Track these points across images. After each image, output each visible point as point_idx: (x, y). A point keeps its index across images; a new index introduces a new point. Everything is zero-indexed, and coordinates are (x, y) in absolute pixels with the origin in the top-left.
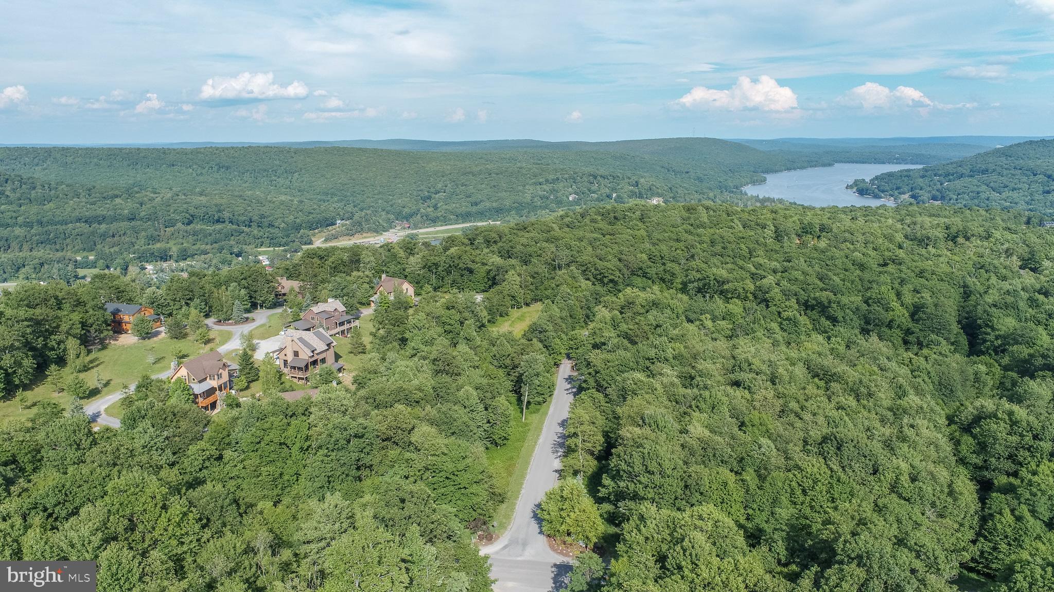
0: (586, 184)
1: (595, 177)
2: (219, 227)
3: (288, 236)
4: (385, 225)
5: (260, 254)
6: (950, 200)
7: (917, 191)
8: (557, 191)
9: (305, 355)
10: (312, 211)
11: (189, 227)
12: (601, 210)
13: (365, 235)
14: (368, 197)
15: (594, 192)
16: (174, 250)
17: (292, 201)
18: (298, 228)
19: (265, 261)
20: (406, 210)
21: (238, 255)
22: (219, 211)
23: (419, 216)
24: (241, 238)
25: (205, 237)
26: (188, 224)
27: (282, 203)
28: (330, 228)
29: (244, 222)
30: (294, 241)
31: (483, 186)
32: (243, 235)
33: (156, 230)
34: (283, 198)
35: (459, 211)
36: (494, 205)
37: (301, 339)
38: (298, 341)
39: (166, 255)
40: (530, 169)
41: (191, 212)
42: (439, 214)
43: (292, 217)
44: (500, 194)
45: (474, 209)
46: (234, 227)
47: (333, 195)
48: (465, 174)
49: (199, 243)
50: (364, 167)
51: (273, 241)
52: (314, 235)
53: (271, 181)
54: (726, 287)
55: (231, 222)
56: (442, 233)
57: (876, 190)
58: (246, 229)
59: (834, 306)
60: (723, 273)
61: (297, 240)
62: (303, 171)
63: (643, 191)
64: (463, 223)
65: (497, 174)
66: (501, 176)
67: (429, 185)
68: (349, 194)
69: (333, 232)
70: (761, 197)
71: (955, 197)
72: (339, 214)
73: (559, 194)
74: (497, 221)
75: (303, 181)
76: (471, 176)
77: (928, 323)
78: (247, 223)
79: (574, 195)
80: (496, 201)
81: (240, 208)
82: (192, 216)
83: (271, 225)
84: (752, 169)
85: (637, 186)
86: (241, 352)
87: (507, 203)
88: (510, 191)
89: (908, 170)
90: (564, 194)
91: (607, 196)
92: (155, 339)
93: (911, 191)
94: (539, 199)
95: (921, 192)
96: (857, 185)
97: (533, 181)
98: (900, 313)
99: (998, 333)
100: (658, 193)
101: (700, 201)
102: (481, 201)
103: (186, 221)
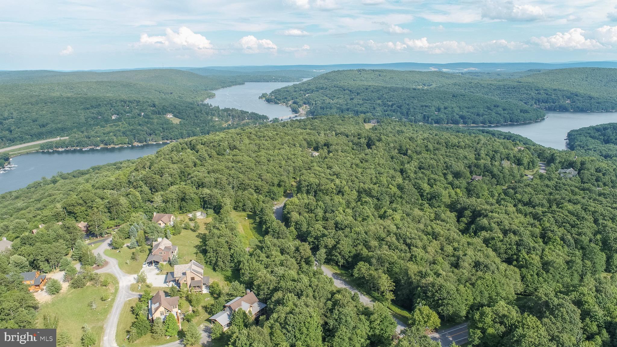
0: (121, 107)
1: (125, 102)
6: (313, 104)
7: (296, 100)
8: (102, 113)
9: (199, 278)
15: (129, 113)
31: (44, 112)
35: (32, 132)
36: (59, 125)
37: (192, 270)
38: (193, 272)
42: (15, 135)
44: (60, 118)
45: (44, 130)
54: (323, 187)
57: (276, 100)
59: (373, 191)
63: (160, 110)
70: (223, 108)
71: (314, 102)
73: (105, 115)
74: (64, 136)
76: (30, 106)
79: (115, 115)
80: (59, 123)
84: (204, 88)
85: (155, 106)
86: (140, 285)
87: (69, 124)
88: (68, 115)
89: (286, 88)
90: (108, 115)
91: (138, 115)
92: (61, 291)
93: (292, 100)
94: (92, 119)
95: (298, 100)
96: (264, 97)
97: (82, 107)
98: (394, 189)
99: (426, 192)
100: (169, 110)
101: (195, 114)
102: (47, 124)
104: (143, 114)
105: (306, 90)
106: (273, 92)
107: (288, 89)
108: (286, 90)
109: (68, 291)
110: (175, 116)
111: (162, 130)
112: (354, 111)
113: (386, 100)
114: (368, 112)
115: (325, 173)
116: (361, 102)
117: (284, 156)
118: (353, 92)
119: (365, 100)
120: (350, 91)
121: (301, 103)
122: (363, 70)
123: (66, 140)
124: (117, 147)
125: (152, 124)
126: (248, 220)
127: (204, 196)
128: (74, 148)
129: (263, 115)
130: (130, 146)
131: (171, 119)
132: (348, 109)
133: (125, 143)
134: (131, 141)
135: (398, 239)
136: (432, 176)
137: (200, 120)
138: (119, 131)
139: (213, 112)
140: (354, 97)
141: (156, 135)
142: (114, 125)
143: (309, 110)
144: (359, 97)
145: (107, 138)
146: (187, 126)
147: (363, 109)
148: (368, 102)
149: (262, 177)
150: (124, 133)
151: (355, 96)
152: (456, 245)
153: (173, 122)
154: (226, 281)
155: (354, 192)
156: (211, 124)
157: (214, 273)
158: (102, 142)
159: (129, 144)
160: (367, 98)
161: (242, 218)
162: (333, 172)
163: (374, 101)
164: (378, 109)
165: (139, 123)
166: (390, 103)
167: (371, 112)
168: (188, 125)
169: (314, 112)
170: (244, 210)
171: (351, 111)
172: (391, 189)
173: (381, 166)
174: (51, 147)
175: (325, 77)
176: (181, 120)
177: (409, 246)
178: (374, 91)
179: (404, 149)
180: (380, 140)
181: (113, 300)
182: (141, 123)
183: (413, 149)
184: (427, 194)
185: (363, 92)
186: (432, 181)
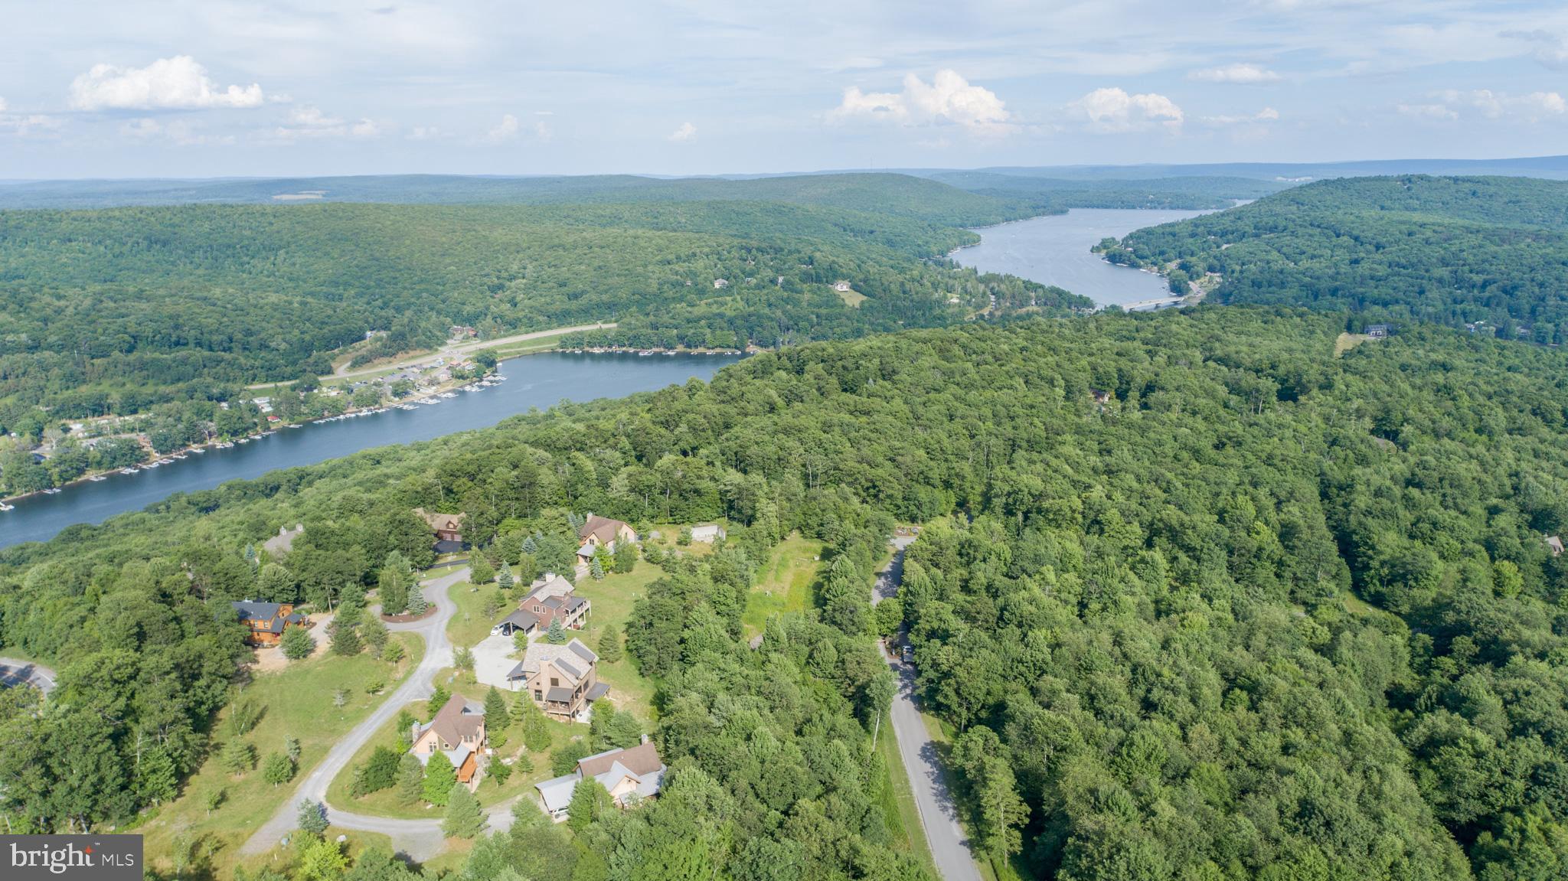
0: (737, 262)
1: (749, 251)
2: (182, 353)
3: (294, 363)
4: (439, 334)
5: (255, 394)
6: (1233, 272)
7: (1188, 258)
8: (695, 274)
9: (568, 683)
10: (326, 320)
11: (132, 357)
12: (820, 353)
13: (412, 353)
14: (405, 288)
15: (751, 275)
16: (115, 397)
17: (290, 303)
18: (307, 349)
19: (264, 405)
20: (468, 309)
21: (221, 398)
22: (177, 327)
23: (489, 319)
24: (220, 370)
25: (162, 372)
26: (130, 351)
27: (275, 307)
28: (357, 345)
29: (221, 343)
30: (305, 371)
31: (583, 267)
32: (223, 364)
33: (77, 365)
34: (273, 298)
35: (552, 309)
36: (605, 297)
37: (559, 662)
38: (557, 666)
39: (102, 406)
40: (650, 240)
41: (131, 331)
42: (521, 315)
43: (296, 332)
44: (610, 281)
45: (574, 305)
46: (206, 353)
47: (347, 284)
48: (552, 247)
49: (152, 383)
50: (392, 238)
51: (272, 373)
52: (333, 358)
53: (242, 264)
54: (1046, 504)
55: (199, 344)
56: (529, 345)
57: (1133, 256)
58: (227, 356)
59: (1189, 532)
60: (1037, 484)
61: (309, 369)
62: (293, 247)
63: (821, 272)
64: (559, 326)
65: (602, 247)
66: (608, 251)
67: (499, 267)
68: (372, 284)
69: (363, 352)
70: (981, 273)
71: (1238, 268)
72: (367, 322)
73: (699, 279)
74: (610, 322)
75: (294, 264)
76: (561, 252)
77: (1305, 553)
78: (226, 345)
79: (721, 281)
80: (606, 292)
81: (210, 321)
82: (133, 337)
83: (263, 346)
84: (959, 221)
85: (812, 264)
86: (457, 674)
87: (623, 294)
88: (626, 276)
89: (1171, 225)
90: (706, 279)
91: (771, 281)
92: (313, 655)
93: (1180, 257)
94: (671, 287)
95: (1194, 259)
96: (1105, 247)
97: (658, 258)
98: (1267, 537)
99: (1382, 557)
100: (842, 274)
101: (902, 284)
102: (583, 292)
103: (126, 346)
104: (781, 279)
105: (1224, 234)
106: (1131, 236)
107: (1176, 229)
108: (1169, 231)
109: (325, 657)
110: (855, 288)
111: (815, 320)
112: (1353, 296)
113: (1466, 268)
114: (1397, 302)
115: (1076, 466)
116: (1382, 270)
117: (999, 407)
118: (1364, 240)
119: (1398, 265)
120: (1356, 239)
121: (1200, 267)
122: (1421, 178)
123: (610, 329)
124: (710, 352)
125: (796, 303)
126: (819, 563)
127: (729, 488)
128: (624, 349)
129: (1081, 297)
130: (739, 353)
131: (842, 296)
132: (1334, 292)
133: (729, 347)
134: (742, 341)
135: (1133, 683)
136: (1437, 513)
137: (912, 301)
138: (721, 316)
139: (951, 282)
140: (1362, 255)
141: (798, 331)
142: (716, 302)
143: (1217, 286)
144: (1378, 256)
145: (692, 331)
146: (876, 314)
147: (1384, 292)
148: (1405, 271)
149: (899, 458)
150: (731, 322)
151: (1368, 252)
152: (1297, 735)
153: (847, 302)
154: (652, 703)
155: (1136, 527)
156: (937, 312)
157: (638, 680)
158: (681, 339)
159: (736, 348)
160: (1403, 261)
161: (808, 555)
162: (1107, 465)
163: (1427, 271)
164: (1434, 294)
165: (768, 300)
166: (1478, 279)
167: (1408, 303)
168: (878, 312)
169: (1231, 294)
170: (820, 536)
171: (1343, 296)
172: (1258, 533)
173: (1276, 461)
174: (579, 344)
175: (1294, 197)
176: (865, 298)
177: (1149, 706)
178: (1431, 240)
179: (1396, 416)
180: (1327, 386)
181: (388, 694)
182: (772, 300)
183: (1427, 423)
184: (1383, 564)
185: (1397, 242)
186: (1425, 527)
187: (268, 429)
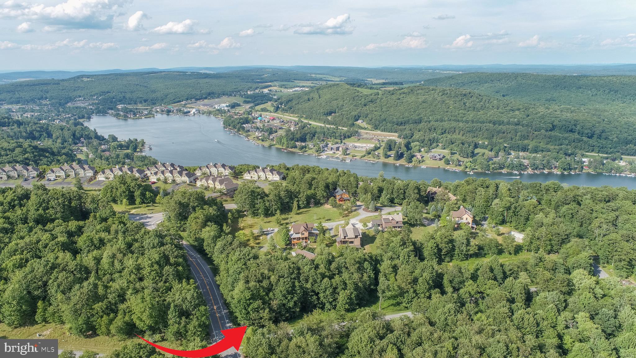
5: (586, 157)
11: (548, 133)
19: (586, 161)
21: (569, 155)
22: (575, 125)
24: (579, 144)
26: (551, 130)
29: (588, 134)
32: (581, 142)
33: (528, 133)
37: (344, 230)
38: (342, 230)
41: (555, 123)
49: (551, 143)
58: (585, 139)
81: (589, 124)
103: (549, 129)
187: (581, 171)
